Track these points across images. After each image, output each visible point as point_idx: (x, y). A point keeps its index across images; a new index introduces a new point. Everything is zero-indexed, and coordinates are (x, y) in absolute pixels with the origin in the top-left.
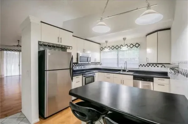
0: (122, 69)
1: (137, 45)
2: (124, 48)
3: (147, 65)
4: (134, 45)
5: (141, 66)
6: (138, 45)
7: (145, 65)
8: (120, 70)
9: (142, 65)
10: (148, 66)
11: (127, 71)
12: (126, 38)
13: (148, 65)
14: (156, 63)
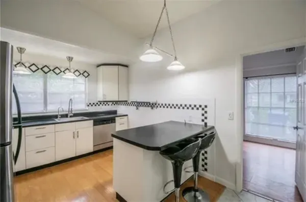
0: (60, 113)
1: (85, 74)
2: (69, 75)
3: (97, 103)
4: (82, 73)
5: (90, 105)
6: (88, 75)
7: (96, 104)
8: (56, 117)
9: (92, 104)
10: (99, 105)
11: (71, 117)
12: (72, 58)
13: (99, 103)
14: (117, 100)
